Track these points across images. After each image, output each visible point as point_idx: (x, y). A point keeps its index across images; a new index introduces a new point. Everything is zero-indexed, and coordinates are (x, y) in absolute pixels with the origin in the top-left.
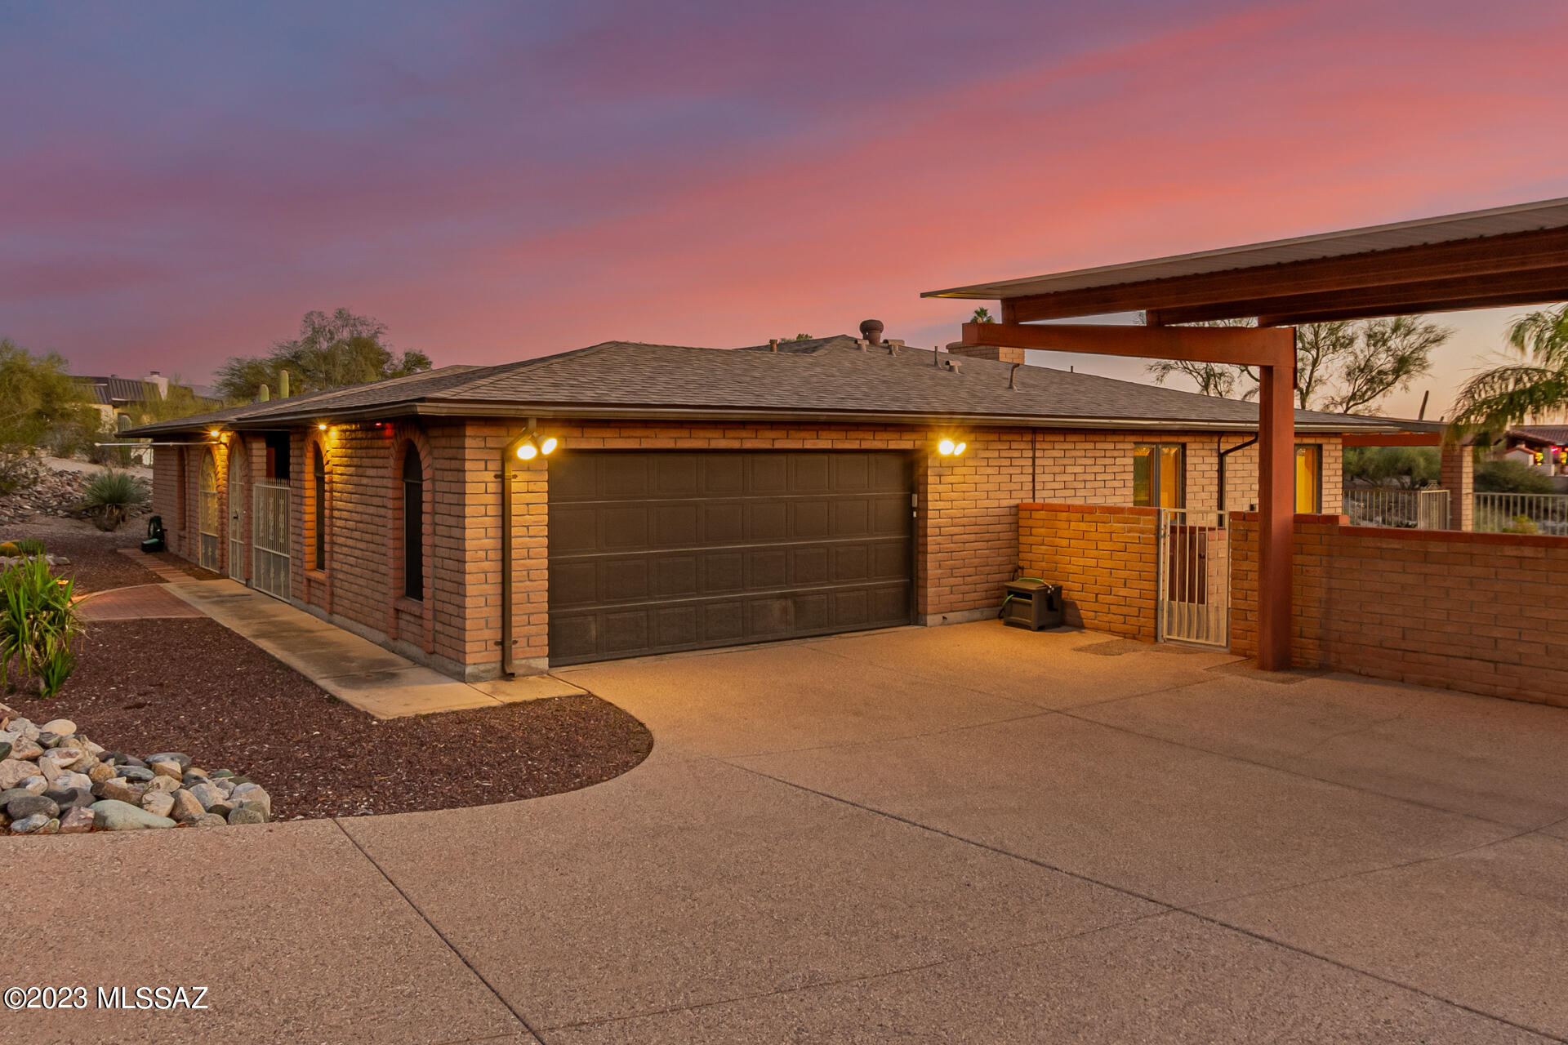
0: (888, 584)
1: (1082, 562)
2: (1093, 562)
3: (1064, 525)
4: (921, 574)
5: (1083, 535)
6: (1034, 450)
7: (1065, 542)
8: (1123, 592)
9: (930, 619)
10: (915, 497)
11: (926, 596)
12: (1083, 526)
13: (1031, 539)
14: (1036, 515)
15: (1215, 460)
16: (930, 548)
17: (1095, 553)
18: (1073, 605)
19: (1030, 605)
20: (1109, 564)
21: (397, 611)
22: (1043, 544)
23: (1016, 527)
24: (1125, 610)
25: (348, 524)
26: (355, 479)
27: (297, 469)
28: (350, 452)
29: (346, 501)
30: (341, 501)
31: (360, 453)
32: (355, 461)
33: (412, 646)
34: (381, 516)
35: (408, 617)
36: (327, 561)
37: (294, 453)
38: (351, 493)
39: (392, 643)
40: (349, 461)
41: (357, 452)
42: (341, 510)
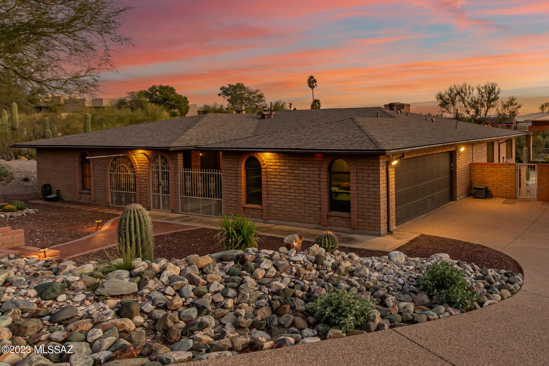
0: (446, 190)
1: (492, 179)
2: (496, 179)
3: (487, 169)
4: (454, 186)
5: (493, 171)
6: (473, 147)
7: (486, 174)
8: (506, 186)
9: (458, 199)
10: (452, 164)
11: (456, 192)
12: (493, 169)
13: (475, 173)
14: (476, 166)
15: (498, 146)
16: (457, 178)
17: (496, 176)
18: (490, 191)
19: (482, 192)
20: (501, 179)
21: (328, 216)
22: (479, 174)
23: (470, 170)
24: (506, 191)
25: (282, 187)
26: (289, 171)
27: (230, 166)
28: (283, 161)
29: (280, 179)
30: (275, 178)
31: (293, 162)
32: (289, 165)
33: (339, 228)
34: (312, 184)
35: (336, 218)
36: (264, 201)
37: (227, 160)
38: (285, 176)
39: (323, 227)
40: (283, 164)
41: (290, 161)
42: (275, 182)
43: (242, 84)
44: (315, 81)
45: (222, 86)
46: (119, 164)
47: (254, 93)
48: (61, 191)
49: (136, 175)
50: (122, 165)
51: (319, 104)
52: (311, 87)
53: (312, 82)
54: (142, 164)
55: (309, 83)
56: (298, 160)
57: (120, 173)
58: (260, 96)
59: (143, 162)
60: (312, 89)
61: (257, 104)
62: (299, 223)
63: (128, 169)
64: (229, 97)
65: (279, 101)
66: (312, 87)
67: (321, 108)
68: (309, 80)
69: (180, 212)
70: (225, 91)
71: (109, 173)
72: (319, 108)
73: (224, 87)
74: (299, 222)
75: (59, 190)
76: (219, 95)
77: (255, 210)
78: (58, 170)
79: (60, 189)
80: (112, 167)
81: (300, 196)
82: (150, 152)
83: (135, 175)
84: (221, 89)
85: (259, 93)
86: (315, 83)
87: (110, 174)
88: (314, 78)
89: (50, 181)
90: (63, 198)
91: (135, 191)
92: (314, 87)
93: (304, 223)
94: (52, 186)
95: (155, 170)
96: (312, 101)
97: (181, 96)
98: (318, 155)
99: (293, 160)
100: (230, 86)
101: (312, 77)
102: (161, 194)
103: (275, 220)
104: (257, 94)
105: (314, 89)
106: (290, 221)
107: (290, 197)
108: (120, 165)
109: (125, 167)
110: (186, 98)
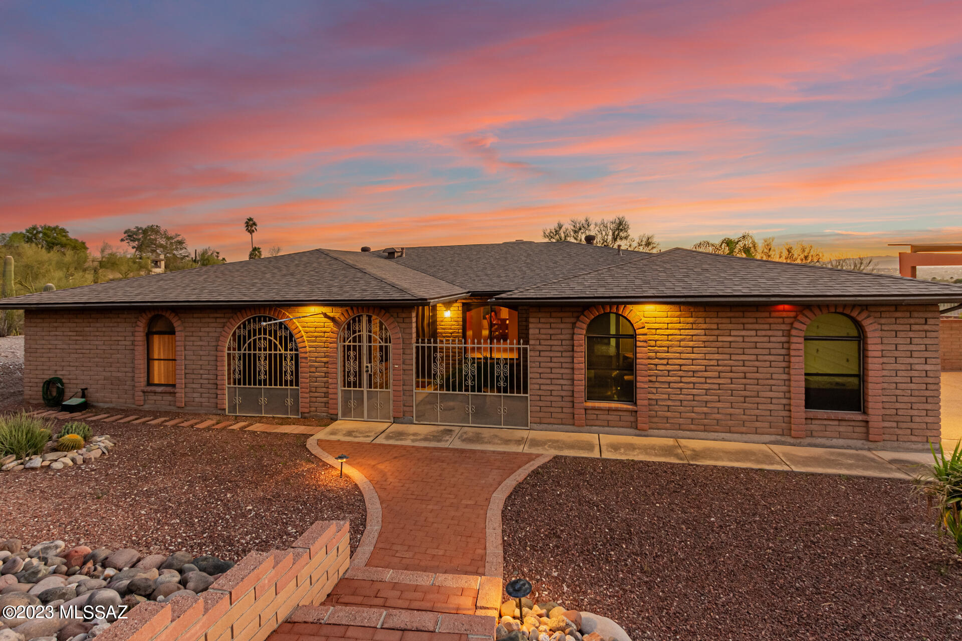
21: (807, 419)
25: (683, 368)
26: (704, 338)
27: (551, 332)
28: (691, 320)
29: (680, 353)
30: (668, 352)
31: (716, 320)
32: (704, 326)
33: (835, 440)
34: (765, 361)
35: (826, 422)
36: (640, 395)
37: (542, 320)
38: (693, 347)
39: (792, 441)
40: (689, 326)
41: (707, 320)
42: (668, 359)
43: (157, 226)
44: (255, 224)
45: (127, 229)
46: (255, 335)
47: (171, 238)
48: (90, 390)
49: (301, 355)
50: (262, 336)
51: (259, 252)
52: (249, 231)
53: (250, 225)
54: (316, 334)
55: (246, 226)
56: (728, 317)
57: (257, 352)
58: (181, 243)
59: (318, 329)
60: (251, 233)
61: (175, 252)
62: (728, 434)
63: (278, 343)
64: (136, 244)
65: (207, 248)
66: (251, 232)
67: (262, 257)
68: (247, 223)
69: (415, 422)
70: (130, 236)
71: (226, 351)
72: (259, 257)
73: (129, 230)
74: (730, 432)
75: (86, 389)
76: (122, 240)
77: (615, 413)
78: (84, 351)
79: (88, 387)
80: (234, 340)
81: (732, 383)
82: (339, 310)
83: (297, 355)
84: (125, 233)
85: (179, 238)
86: (254, 227)
87: (229, 355)
88: (254, 220)
89: (60, 373)
90: (95, 404)
91: (297, 385)
92: (253, 231)
93: (742, 433)
94: (64, 381)
95: (352, 344)
96: (251, 249)
97: (76, 240)
98: (781, 307)
99: (717, 317)
100: (138, 229)
101: (250, 219)
102: (365, 389)
103: (666, 429)
104: (176, 240)
105: (253, 234)
106: (705, 431)
107: (706, 386)
108: (257, 336)
109: (270, 341)
110: (84, 243)
